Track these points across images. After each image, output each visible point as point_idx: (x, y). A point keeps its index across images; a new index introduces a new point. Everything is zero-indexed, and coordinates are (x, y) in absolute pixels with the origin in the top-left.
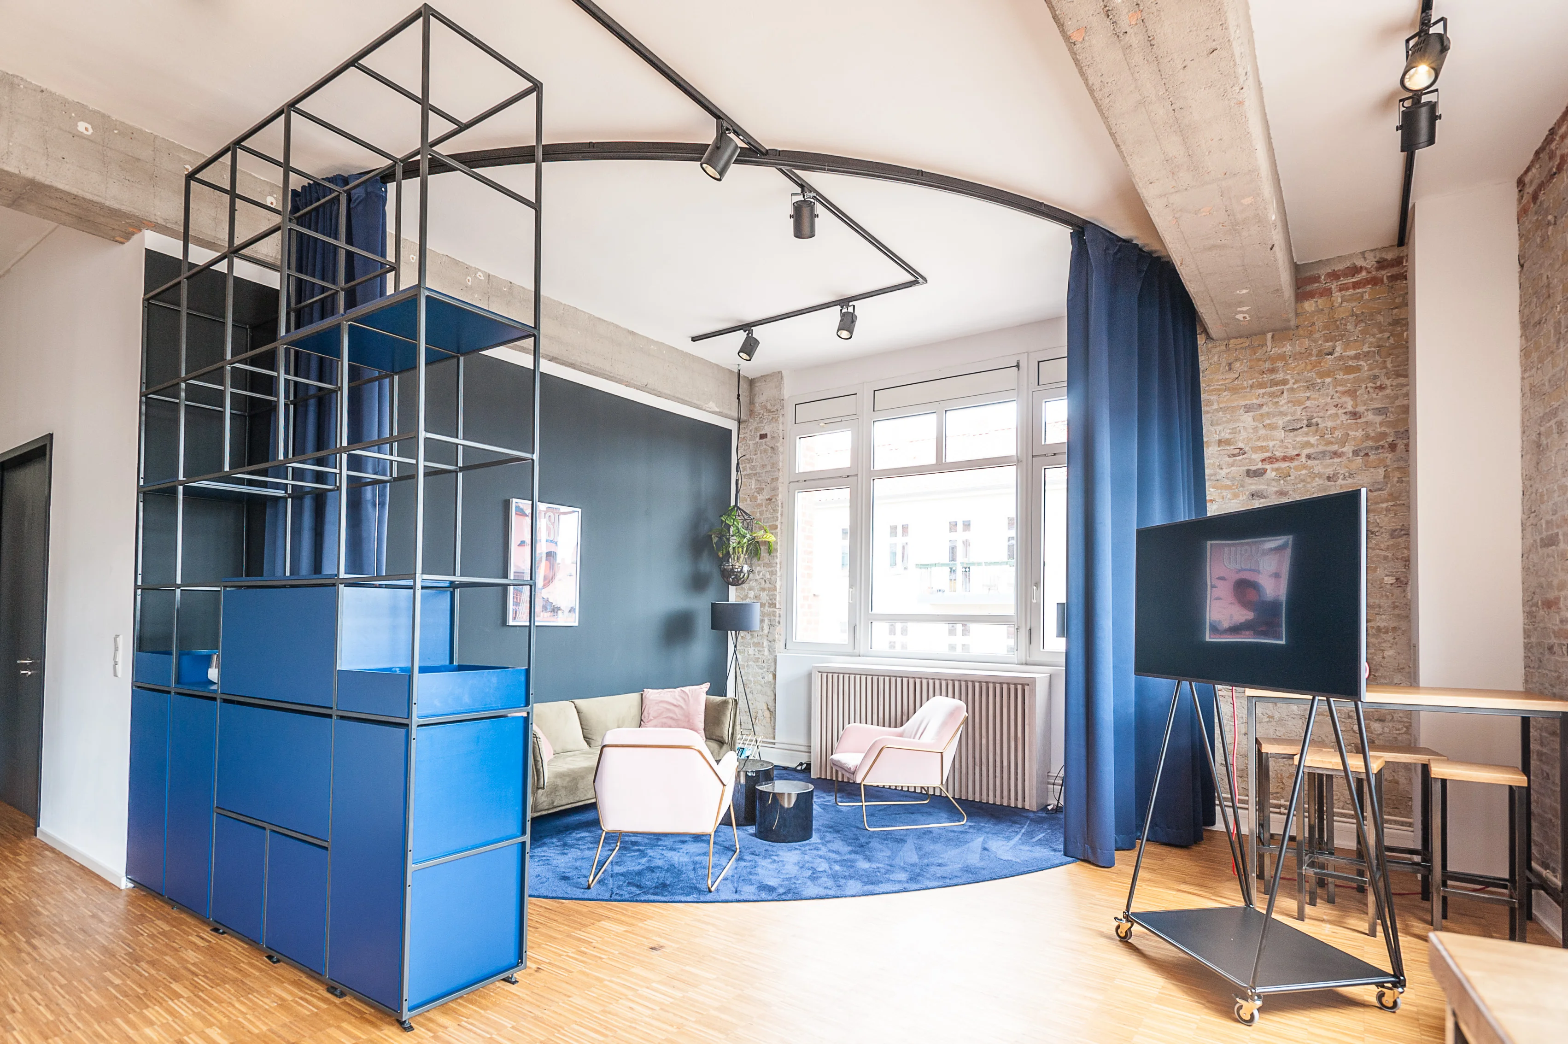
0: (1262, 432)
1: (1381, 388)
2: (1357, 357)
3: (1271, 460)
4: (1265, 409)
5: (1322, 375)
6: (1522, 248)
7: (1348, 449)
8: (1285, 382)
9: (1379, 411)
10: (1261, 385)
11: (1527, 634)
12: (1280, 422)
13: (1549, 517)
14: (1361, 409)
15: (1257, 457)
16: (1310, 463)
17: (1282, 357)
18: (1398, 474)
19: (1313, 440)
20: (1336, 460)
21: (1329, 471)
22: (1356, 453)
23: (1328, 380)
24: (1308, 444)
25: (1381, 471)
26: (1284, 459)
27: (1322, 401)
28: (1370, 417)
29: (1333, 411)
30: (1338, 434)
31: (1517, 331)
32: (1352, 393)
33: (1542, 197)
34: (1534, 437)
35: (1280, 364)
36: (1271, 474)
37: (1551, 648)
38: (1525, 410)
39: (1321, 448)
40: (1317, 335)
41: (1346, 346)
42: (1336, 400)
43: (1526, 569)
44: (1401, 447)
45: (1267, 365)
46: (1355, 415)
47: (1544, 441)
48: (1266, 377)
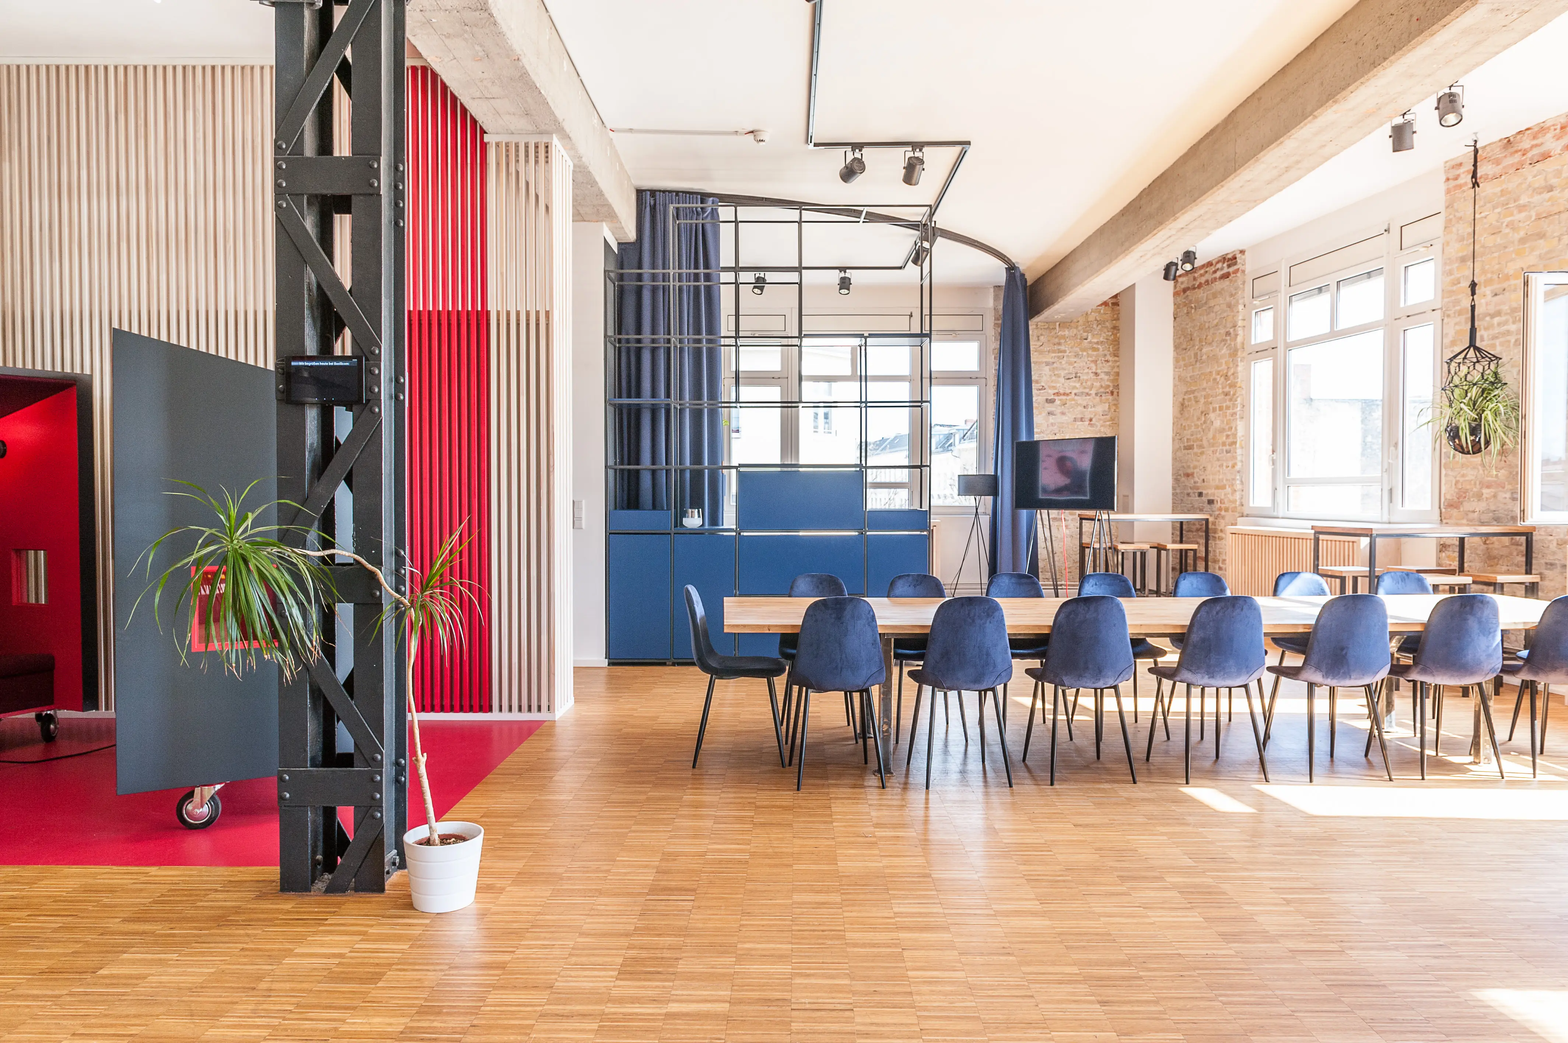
0: (1054, 378)
1: (1107, 361)
2: (1097, 343)
3: (1058, 394)
4: (1055, 365)
5: (1083, 350)
6: (1175, 310)
7: (1093, 392)
8: (1065, 351)
9: (1107, 373)
10: (1054, 352)
11: (1174, 488)
12: (1063, 373)
13: (1189, 437)
14: (1099, 371)
15: (1052, 391)
16: (1076, 398)
17: (1064, 337)
18: (1114, 408)
19: (1078, 385)
20: (1088, 397)
21: (1085, 403)
22: (1096, 394)
23: (1085, 353)
24: (1075, 387)
25: (1107, 405)
26: (1064, 394)
27: (1081, 364)
28: (1102, 376)
29: (1086, 371)
30: (1089, 383)
31: (1172, 348)
32: (1095, 362)
33: (1188, 293)
34: (1181, 400)
35: (1062, 341)
36: (1058, 402)
37: (1188, 494)
38: (1175, 386)
39: (1081, 390)
40: (1080, 328)
41: (1093, 335)
42: (1088, 365)
43: (1174, 459)
44: (1115, 393)
45: (1057, 340)
46: (1096, 374)
47: (1186, 403)
48: (1056, 347)
